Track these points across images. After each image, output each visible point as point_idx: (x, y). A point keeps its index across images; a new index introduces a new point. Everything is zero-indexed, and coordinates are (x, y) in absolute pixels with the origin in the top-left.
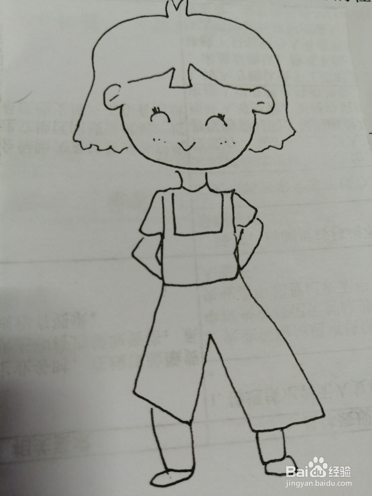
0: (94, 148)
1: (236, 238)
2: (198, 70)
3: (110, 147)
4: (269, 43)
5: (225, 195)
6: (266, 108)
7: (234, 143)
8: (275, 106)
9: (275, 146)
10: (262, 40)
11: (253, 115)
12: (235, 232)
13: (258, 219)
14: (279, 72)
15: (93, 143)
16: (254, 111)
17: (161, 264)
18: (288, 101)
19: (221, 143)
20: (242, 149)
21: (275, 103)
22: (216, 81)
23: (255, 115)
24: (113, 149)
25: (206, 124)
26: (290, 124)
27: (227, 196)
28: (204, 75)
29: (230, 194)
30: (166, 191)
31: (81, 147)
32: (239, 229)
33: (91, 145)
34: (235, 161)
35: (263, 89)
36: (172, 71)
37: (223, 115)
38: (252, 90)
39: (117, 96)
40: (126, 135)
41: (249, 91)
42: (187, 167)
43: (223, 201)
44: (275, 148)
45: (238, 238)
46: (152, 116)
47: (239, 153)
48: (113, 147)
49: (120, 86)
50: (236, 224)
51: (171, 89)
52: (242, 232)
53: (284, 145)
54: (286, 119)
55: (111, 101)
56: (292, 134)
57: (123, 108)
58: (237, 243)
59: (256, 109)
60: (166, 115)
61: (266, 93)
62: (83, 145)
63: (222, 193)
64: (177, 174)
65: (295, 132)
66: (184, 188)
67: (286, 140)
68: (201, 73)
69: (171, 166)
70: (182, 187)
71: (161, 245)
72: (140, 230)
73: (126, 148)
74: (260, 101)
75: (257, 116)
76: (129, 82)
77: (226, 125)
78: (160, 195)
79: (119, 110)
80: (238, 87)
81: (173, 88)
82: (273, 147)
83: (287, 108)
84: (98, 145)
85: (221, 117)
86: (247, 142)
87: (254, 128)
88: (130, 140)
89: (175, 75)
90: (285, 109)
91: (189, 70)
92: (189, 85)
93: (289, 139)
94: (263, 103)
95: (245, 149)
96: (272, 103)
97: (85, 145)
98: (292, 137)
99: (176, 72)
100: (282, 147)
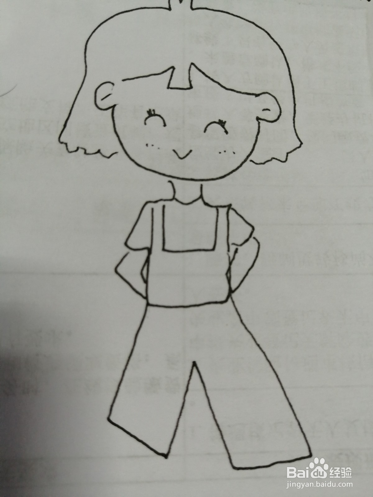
0: (81, 151)
1: (229, 257)
2: (200, 71)
3: (99, 151)
4: (279, 43)
5: (220, 210)
6: (272, 116)
7: (234, 153)
8: (282, 114)
9: (278, 158)
10: (272, 40)
11: (257, 122)
12: (229, 251)
13: (254, 238)
14: (289, 77)
15: (80, 146)
16: (258, 119)
17: (146, 281)
18: (296, 109)
19: (220, 153)
20: (243, 160)
21: (282, 110)
22: (220, 84)
23: (259, 123)
24: (101, 154)
25: (205, 131)
26: (297, 135)
27: (223, 211)
28: (207, 76)
29: (225, 210)
30: (156, 202)
31: (67, 149)
32: (233, 248)
33: (78, 148)
34: (234, 173)
35: (270, 94)
36: (171, 70)
37: (224, 121)
38: (257, 95)
39: (110, 95)
40: (117, 138)
41: (254, 96)
42: (181, 176)
43: (218, 216)
44: (279, 160)
45: (231, 258)
46: (147, 119)
47: (239, 164)
48: (101, 151)
49: (113, 84)
50: (230, 242)
51: (169, 89)
52: (236, 251)
53: (288, 158)
54: (293, 129)
55: (102, 99)
56: (298, 145)
57: (116, 108)
58: (230, 263)
59: (260, 117)
60: (162, 118)
61: (273, 98)
62: (69, 147)
63: (217, 207)
64: (170, 184)
65: (302, 143)
66: (177, 200)
67: (291, 152)
68: (203, 73)
69: (164, 175)
70: (174, 198)
71: (147, 261)
72: (126, 244)
73: (116, 153)
74: (266, 108)
75: (261, 125)
76: (124, 80)
77: (226, 132)
78: (149, 206)
80: (243, 91)
81: (172, 88)
82: (276, 159)
83: (294, 117)
84: (86, 149)
85: (222, 123)
86: (248, 153)
87: (257, 138)
88: (121, 144)
89: (174, 74)
90: (292, 118)
91: (189, 70)
92: (189, 86)
93: (295, 152)
94: (269, 110)
95: (245, 161)
96: (279, 110)
97: (72, 148)
98: (298, 149)
99: (175, 71)
100: (286, 159)
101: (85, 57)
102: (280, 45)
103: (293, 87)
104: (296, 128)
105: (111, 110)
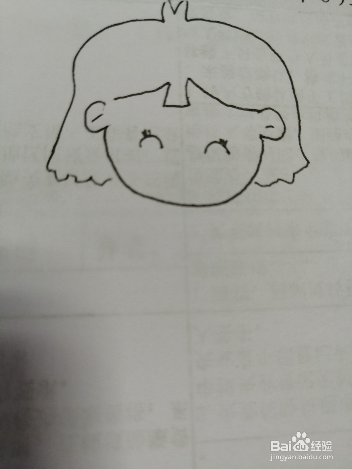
0: (71, 180)
2: (198, 86)
3: (91, 179)
4: (280, 55)
6: (276, 133)
8: (286, 131)
9: (284, 179)
10: (273, 52)
11: (260, 141)
14: (292, 90)
15: (71, 173)
16: (261, 137)
18: (301, 125)
20: (247, 182)
21: (287, 126)
22: (219, 100)
23: (263, 141)
24: (93, 181)
25: (206, 151)
26: (303, 153)
28: (205, 92)
31: (56, 177)
33: (68, 176)
34: (239, 197)
35: (273, 110)
36: (167, 86)
37: (225, 141)
38: (259, 111)
39: (100, 115)
40: (110, 163)
41: (256, 113)
44: (286, 182)
46: (142, 140)
47: (243, 187)
48: (94, 178)
49: (104, 104)
51: (166, 108)
53: (295, 179)
54: (299, 146)
55: (93, 121)
56: (305, 165)
57: (108, 130)
59: (264, 134)
60: (158, 139)
61: (277, 115)
62: (58, 175)
65: (308, 162)
67: (298, 172)
68: (201, 89)
73: (109, 180)
74: (269, 125)
75: (265, 143)
76: (116, 99)
77: (228, 152)
79: (102, 133)
80: (244, 107)
81: (168, 106)
82: (283, 180)
83: (299, 134)
84: (77, 176)
85: (223, 143)
86: (252, 174)
87: (261, 157)
88: (115, 169)
89: (170, 91)
90: (298, 135)
91: (186, 86)
92: (186, 104)
93: (302, 172)
94: (272, 127)
95: (250, 183)
96: (283, 127)
97: (61, 175)
98: (305, 169)
99: (171, 88)
100: (293, 180)
101: (73, 75)
102: (282, 57)
103: (297, 102)
104: (302, 146)
105: (102, 132)
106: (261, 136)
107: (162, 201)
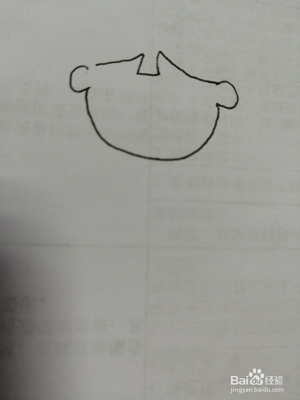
2: (167, 59)
6: (230, 103)
8: (239, 101)
11: (217, 108)
20: (203, 143)
21: (239, 98)
22: (184, 72)
23: (219, 109)
28: (173, 64)
34: (195, 154)
35: (229, 83)
36: (141, 57)
38: (217, 84)
40: (89, 119)
41: (215, 84)
47: (200, 146)
49: (87, 68)
51: (139, 75)
57: (90, 91)
59: (220, 103)
61: (232, 87)
68: (170, 61)
75: (220, 111)
76: (97, 65)
80: (205, 79)
81: (141, 74)
87: (216, 122)
89: (143, 61)
91: (158, 58)
92: (156, 73)
96: (236, 98)
99: (145, 58)
105: (84, 92)
106: (218, 104)
107: (132, 154)
